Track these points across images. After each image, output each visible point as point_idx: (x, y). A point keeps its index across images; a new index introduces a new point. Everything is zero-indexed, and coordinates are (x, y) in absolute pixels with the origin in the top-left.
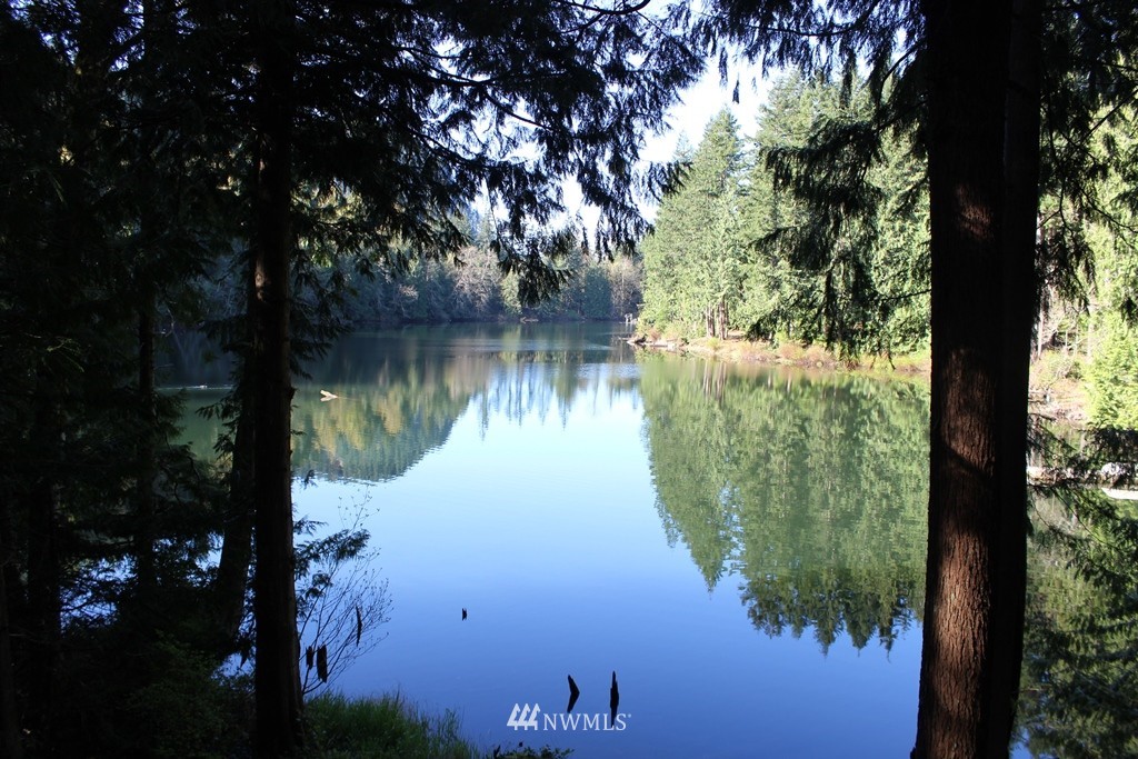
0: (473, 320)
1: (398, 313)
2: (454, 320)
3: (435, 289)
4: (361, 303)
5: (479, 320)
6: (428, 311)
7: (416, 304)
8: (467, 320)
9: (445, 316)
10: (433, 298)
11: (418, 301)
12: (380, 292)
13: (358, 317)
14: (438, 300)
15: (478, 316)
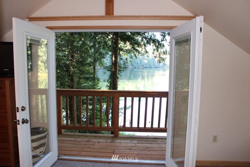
0: (159, 67)
1: (143, 66)
2: (155, 67)
3: (151, 61)
4: (135, 64)
5: (161, 67)
6: (150, 65)
7: (147, 64)
8: (158, 67)
9: (153, 66)
10: (151, 63)
11: (147, 63)
12: (139, 61)
13: (135, 67)
14: (152, 63)
15: (160, 66)
